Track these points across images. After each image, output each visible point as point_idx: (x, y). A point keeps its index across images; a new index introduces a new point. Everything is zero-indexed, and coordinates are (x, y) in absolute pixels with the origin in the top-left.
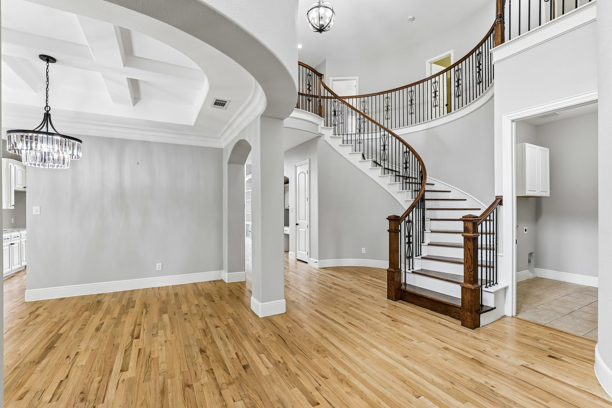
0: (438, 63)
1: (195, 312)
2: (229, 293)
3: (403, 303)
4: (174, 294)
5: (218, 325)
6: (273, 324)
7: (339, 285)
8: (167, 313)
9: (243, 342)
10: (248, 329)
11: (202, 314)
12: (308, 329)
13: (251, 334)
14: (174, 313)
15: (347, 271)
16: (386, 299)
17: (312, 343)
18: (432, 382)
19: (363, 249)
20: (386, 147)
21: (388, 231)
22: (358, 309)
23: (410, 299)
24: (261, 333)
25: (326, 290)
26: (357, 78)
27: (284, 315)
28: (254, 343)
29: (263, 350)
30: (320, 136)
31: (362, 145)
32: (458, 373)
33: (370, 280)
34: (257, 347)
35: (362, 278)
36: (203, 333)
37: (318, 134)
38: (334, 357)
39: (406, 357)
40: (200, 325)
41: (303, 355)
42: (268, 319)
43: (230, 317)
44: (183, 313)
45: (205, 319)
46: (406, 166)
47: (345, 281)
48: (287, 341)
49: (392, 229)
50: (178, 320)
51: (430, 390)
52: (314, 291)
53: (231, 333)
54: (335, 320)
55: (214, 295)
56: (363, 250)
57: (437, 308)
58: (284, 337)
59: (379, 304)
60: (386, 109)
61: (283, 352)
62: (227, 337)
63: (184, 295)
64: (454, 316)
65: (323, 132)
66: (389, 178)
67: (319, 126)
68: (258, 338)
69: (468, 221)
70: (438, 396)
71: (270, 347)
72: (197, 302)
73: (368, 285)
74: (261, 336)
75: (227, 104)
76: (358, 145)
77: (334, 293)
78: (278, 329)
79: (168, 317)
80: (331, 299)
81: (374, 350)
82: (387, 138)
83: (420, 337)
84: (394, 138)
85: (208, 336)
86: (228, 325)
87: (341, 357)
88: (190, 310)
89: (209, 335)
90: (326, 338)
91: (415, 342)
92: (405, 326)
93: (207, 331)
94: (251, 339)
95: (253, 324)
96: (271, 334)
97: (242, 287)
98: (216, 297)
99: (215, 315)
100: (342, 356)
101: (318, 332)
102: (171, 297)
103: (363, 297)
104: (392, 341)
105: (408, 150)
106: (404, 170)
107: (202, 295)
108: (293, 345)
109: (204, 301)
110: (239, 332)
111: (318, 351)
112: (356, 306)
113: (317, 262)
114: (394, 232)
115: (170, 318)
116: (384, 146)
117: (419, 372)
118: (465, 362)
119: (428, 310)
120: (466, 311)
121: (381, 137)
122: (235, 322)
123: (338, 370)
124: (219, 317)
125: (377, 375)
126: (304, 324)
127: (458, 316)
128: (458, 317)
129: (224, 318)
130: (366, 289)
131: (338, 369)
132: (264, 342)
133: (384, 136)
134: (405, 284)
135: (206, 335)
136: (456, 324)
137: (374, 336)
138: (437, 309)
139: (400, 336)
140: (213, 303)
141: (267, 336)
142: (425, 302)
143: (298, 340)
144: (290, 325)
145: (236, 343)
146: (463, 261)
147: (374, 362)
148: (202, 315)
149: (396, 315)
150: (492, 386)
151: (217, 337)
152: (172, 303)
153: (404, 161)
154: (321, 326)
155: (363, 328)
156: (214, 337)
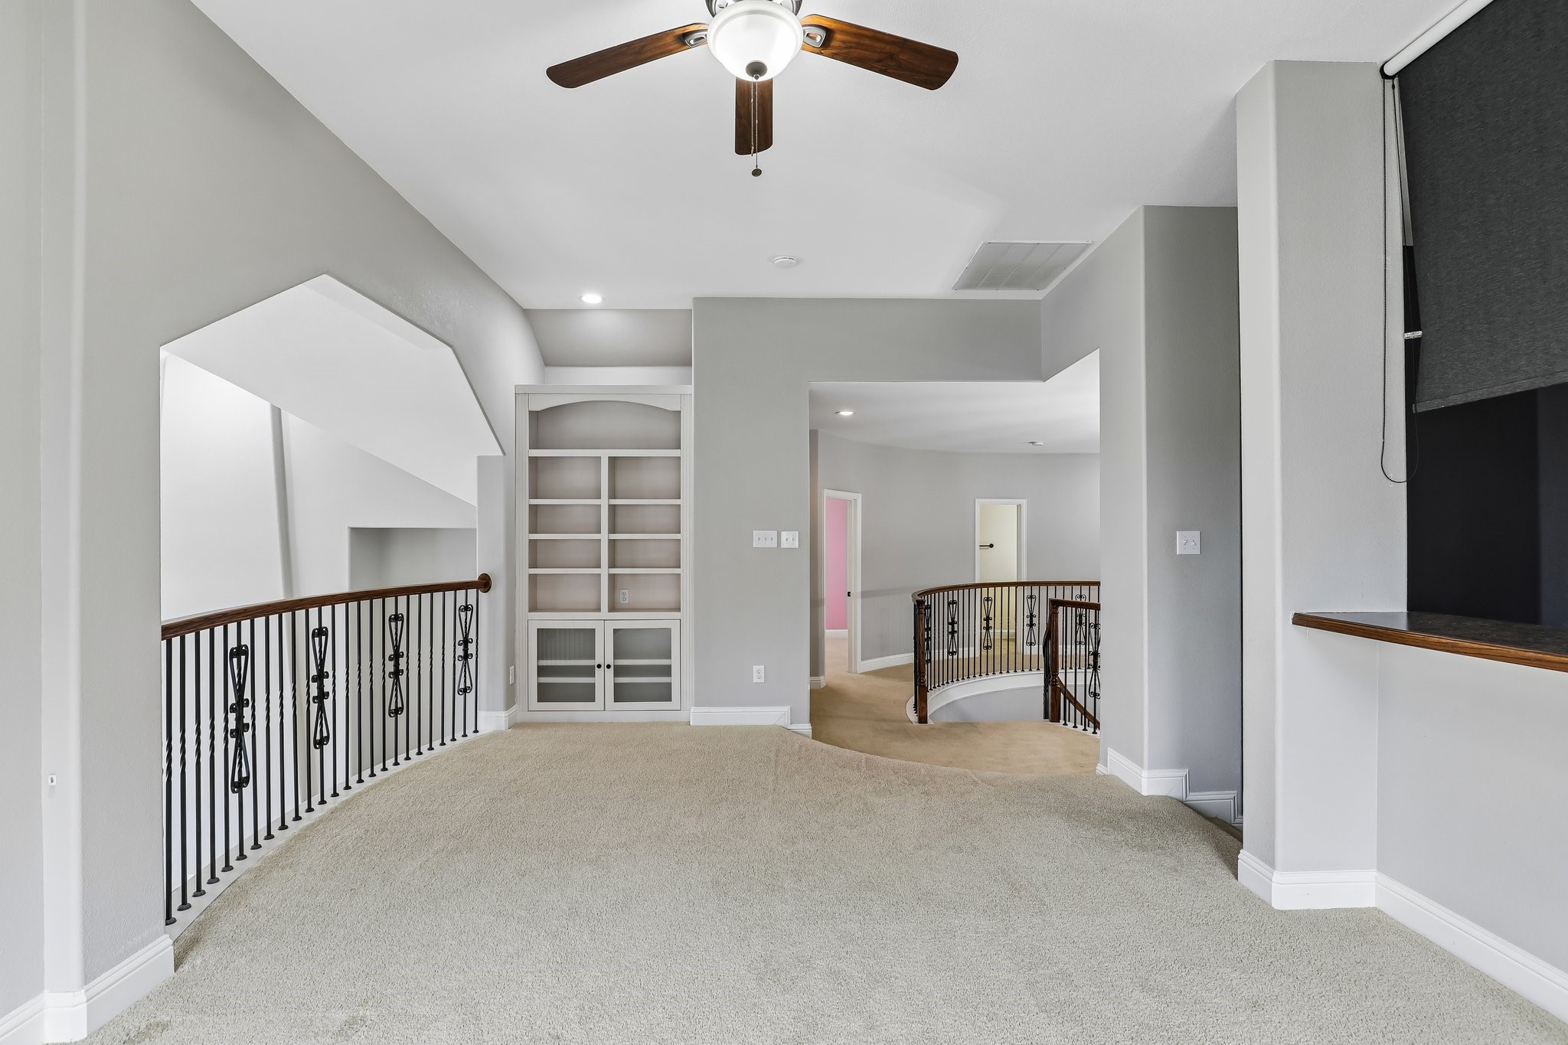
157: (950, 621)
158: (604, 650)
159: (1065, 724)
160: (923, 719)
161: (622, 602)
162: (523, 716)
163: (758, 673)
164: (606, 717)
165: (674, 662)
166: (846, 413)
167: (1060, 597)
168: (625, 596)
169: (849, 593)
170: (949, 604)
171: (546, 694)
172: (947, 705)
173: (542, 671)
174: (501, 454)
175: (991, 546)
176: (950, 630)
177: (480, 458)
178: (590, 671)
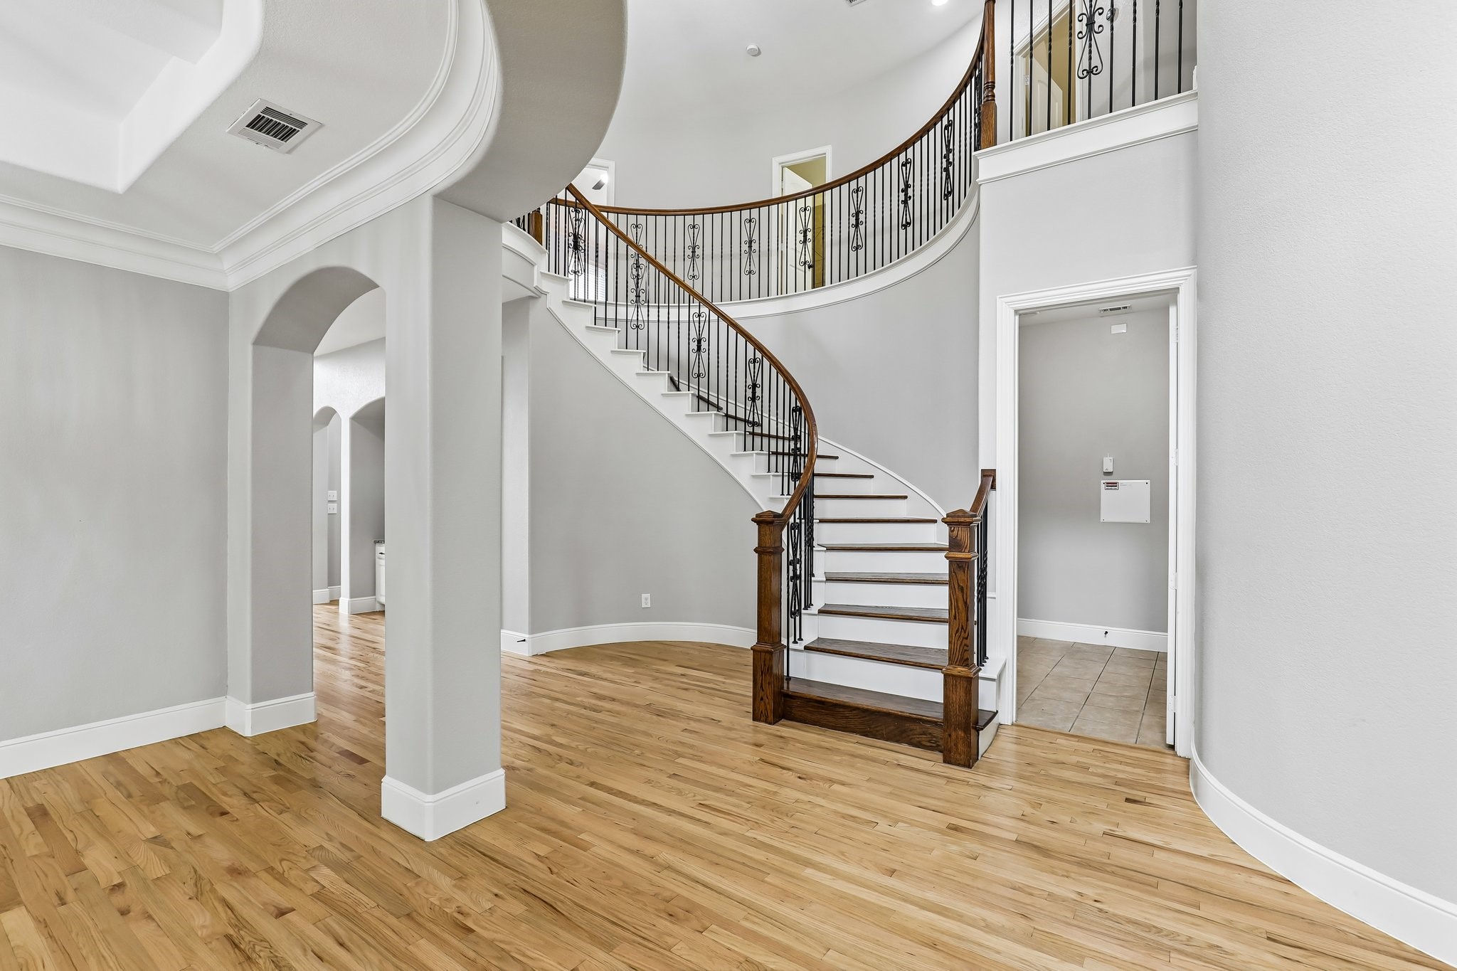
0: (798, 169)
1: (159, 870)
2: (273, 773)
3: (793, 728)
4: (29, 815)
5: (285, 904)
6: (485, 855)
7: (614, 700)
8: (20, 903)
9: (411, 948)
10: (405, 892)
11: (196, 871)
12: (602, 849)
13: (427, 910)
14: (58, 894)
15: (612, 658)
16: (750, 721)
17: (639, 892)
18: (987, 926)
19: (644, 596)
20: (704, 345)
21: (755, 550)
22: (700, 760)
23: (809, 715)
24: (462, 899)
25: (588, 718)
26: (612, 164)
27: (503, 817)
28: (455, 942)
29: (500, 959)
30: (537, 295)
31: (643, 333)
32: (1019, 887)
33: (682, 675)
34: (472, 955)
35: (657, 671)
36: (233, 954)
37: (534, 290)
38: (727, 925)
39: (892, 872)
40: (202, 919)
41: (634, 942)
42: (460, 841)
43: (316, 863)
44: (103, 885)
45: (213, 890)
46: (754, 393)
47: (620, 684)
48: (559, 906)
49: (767, 545)
50: (90, 924)
51: (998, 953)
52: (553, 725)
53: (349, 924)
54: (661, 806)
55: (214, 790)
56: (646, 600)
57: (877, 729)
58: (544, 892)
59: (743, 738)
60: (689, 252)
61: (569, 947)
62: (342, 945)
63: (79, 808)
64: (919, 742)
65: (545, 286)
66: (709, 422)
67: (536, 267)
68: (460, 917)
69: (959, 523)
70: (1024, 962)
71: (517, 942)
72: (152, 829)
73: (686, 689)
74: (465, 909)
75: (302, 133)
76: (632, 333)
77: (612, 725)
78: (509, 868)
79: (31, 924)
80: (615, 741)
81: (809, 872)
82: (707, 324)
83: (884, 809)
84: (723, 324)
85: (261, 961)
86: (321, 896)
87: (746, 919)
88: (134, 868)
89: (262, 954)
90: (669, 867)
91: (883, 826)
92: (836, 787)
93: (247, 939)
94: (437, 930)
95: (416, 871)
96: (496, 891)
97: (312, 743)
98: (225, 794)
99: (252, 866)
100: (745, 913)
101: (637, 853)
102: (16, 831)
103: (694, 725)
104: (834, 837)
105: (759, 355)
106: (749, 403)
107: (165, 799)
108: (588, 915)
109: (181, 822)
110: (377, 913)
111: (671, 915)
112: (691, 751)
113: (524, 640)
114: (768, 553)
115: (43, 924)
116: (699, 341)
117: (946, 909)
118: (1008, 852)
119: (854, 735)
120: (955, 729)
121: (691, 319)
122: (346, 875)
123: (761, 964)
124: (270, 870)
125: (864, 948)
126: (582, 836)
127: (929, 741)
128: (929, 744)
129: (294, 872)
130: (683, 701)
131: (757, 958)
132: (485, 928)
133: (699, 316)
134: (789, 678)
135: (249, 958)
136: (931, 762)
137: (787, 832)
138: (877, 731)
139: (844, 818)
140: (220, 820)
141: (488, 905)
142: (847, 718)
143: (594, 895)
144: (543, 850)
145: (388, 959)
146: (946, 616)
147: (834, 910)
148: (198, 880)
149: (798, 762)
150: (1095, 901)
151: (298, 952)
152: (28, 854)
153: (749, 382)
154: (635, 832)
155: (745, 814)
156: (287, 958)
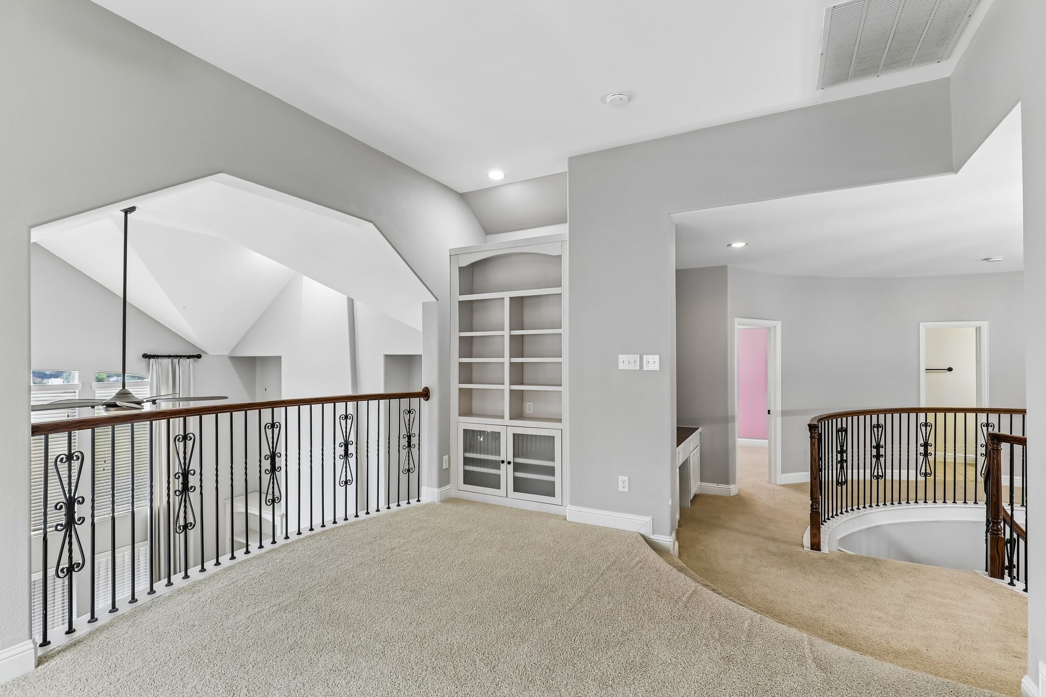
157: (839, 449)
158: (506, 450)
159: (1011, 584)
160: (816, 546)
161: (528, 411)
162: (454, 493)
163: (623, 484)
164: (508, 502)
165: (557, 464)
166: (738, 245)
167: (1005, 431)
168: (529, 407)
169: (769, 411)
170: (837, 431)
171: (469, 478)
172: (868, 529)
173: (467, 461)
174: (435, 300)
175: (950, 369)
176: (839, 459)
177: (424, 304)
178: (496, 465)
